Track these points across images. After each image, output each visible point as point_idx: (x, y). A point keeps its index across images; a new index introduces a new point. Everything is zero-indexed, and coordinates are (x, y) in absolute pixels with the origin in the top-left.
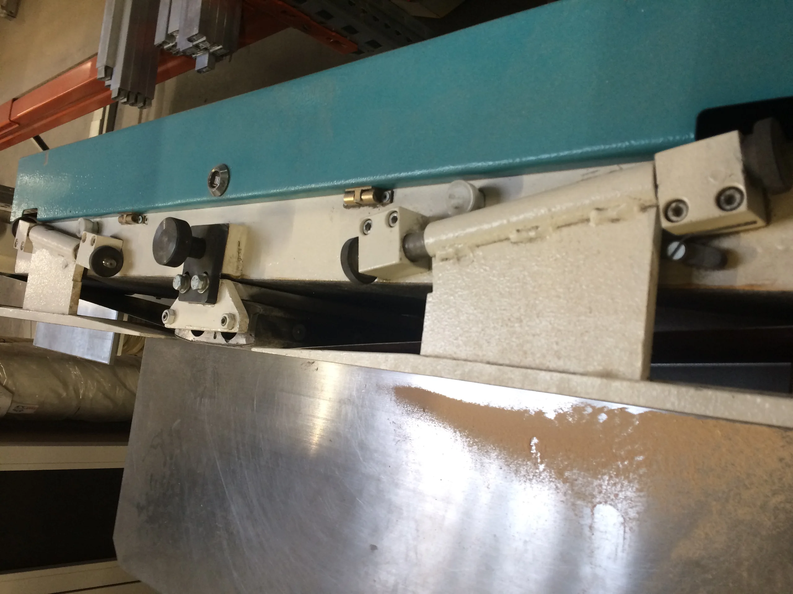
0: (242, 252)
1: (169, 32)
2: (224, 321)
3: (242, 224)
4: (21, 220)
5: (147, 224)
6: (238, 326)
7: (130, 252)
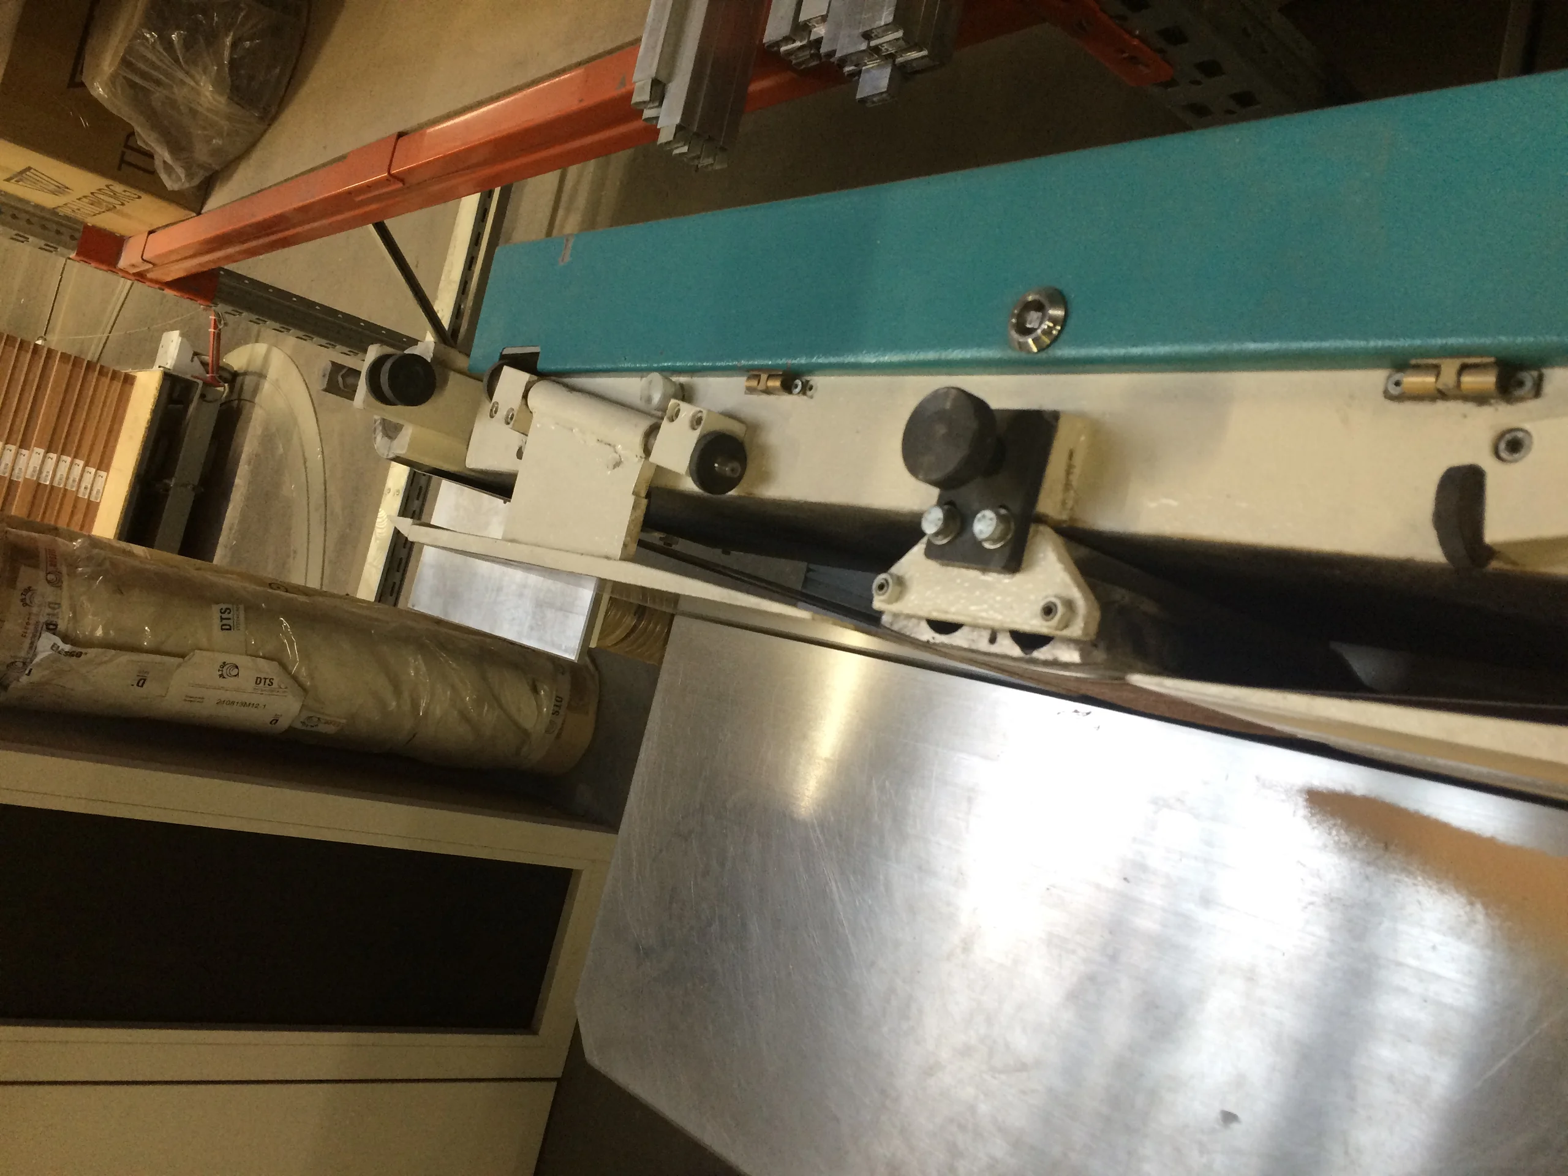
0: (1077, 471)
1: (803, 18)
2: (1048, 611)
3: (1080, 416)
4: (507, 365)
5: (811, 397)
6: (1082, 625)
7: (764, 451)
